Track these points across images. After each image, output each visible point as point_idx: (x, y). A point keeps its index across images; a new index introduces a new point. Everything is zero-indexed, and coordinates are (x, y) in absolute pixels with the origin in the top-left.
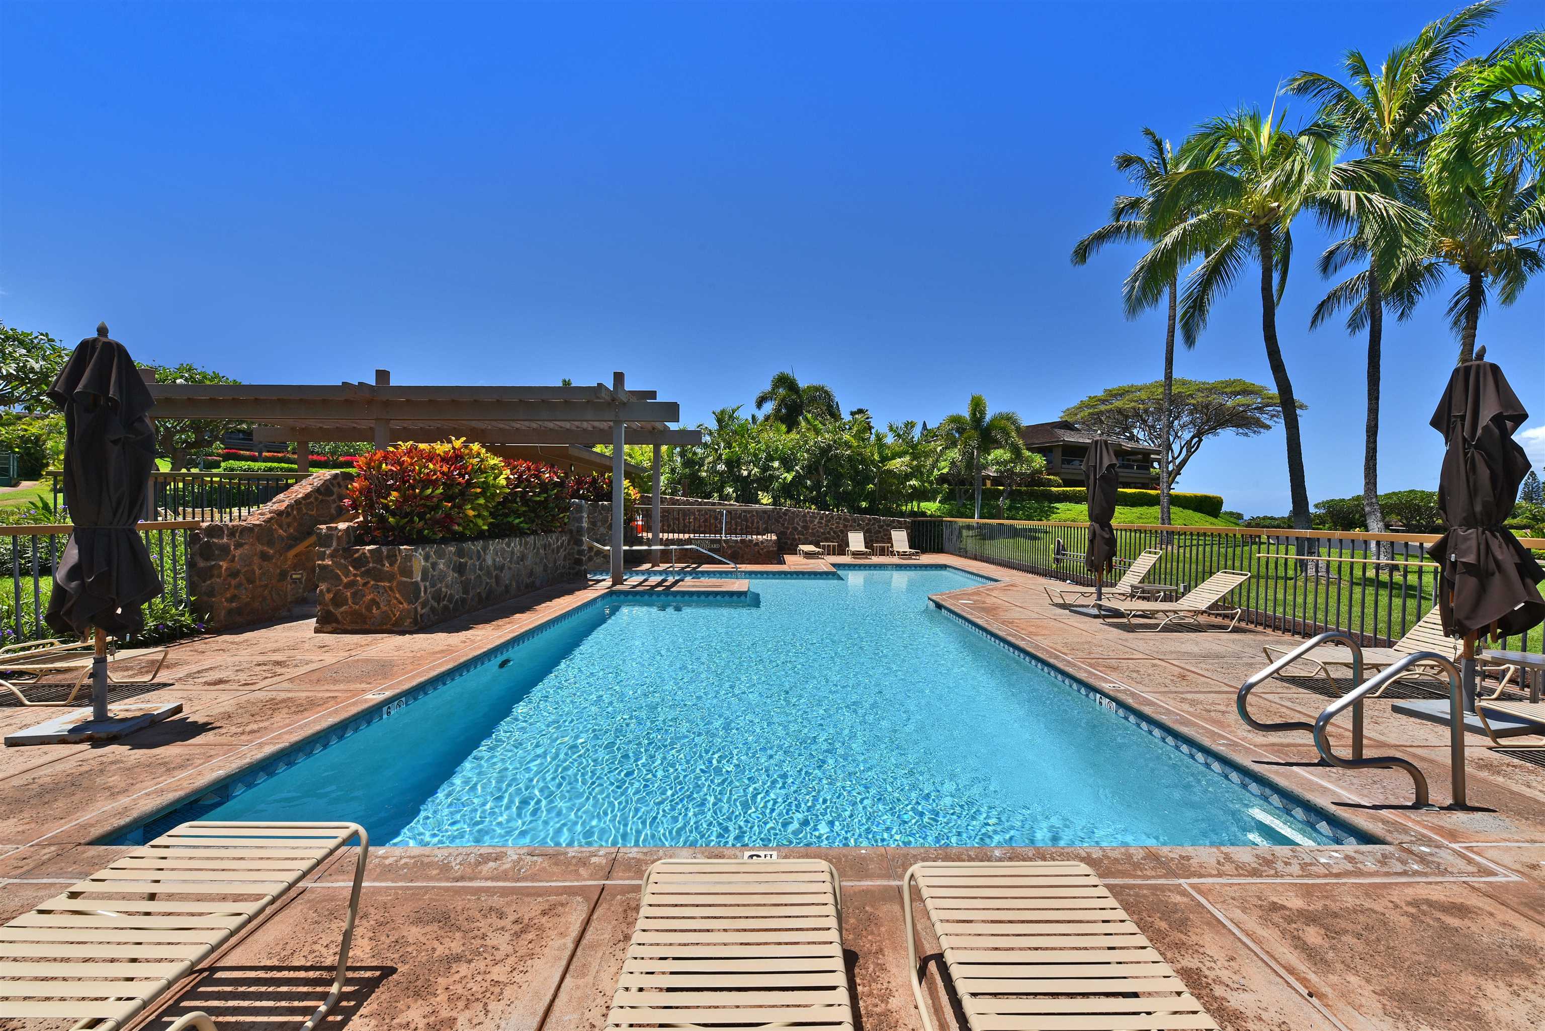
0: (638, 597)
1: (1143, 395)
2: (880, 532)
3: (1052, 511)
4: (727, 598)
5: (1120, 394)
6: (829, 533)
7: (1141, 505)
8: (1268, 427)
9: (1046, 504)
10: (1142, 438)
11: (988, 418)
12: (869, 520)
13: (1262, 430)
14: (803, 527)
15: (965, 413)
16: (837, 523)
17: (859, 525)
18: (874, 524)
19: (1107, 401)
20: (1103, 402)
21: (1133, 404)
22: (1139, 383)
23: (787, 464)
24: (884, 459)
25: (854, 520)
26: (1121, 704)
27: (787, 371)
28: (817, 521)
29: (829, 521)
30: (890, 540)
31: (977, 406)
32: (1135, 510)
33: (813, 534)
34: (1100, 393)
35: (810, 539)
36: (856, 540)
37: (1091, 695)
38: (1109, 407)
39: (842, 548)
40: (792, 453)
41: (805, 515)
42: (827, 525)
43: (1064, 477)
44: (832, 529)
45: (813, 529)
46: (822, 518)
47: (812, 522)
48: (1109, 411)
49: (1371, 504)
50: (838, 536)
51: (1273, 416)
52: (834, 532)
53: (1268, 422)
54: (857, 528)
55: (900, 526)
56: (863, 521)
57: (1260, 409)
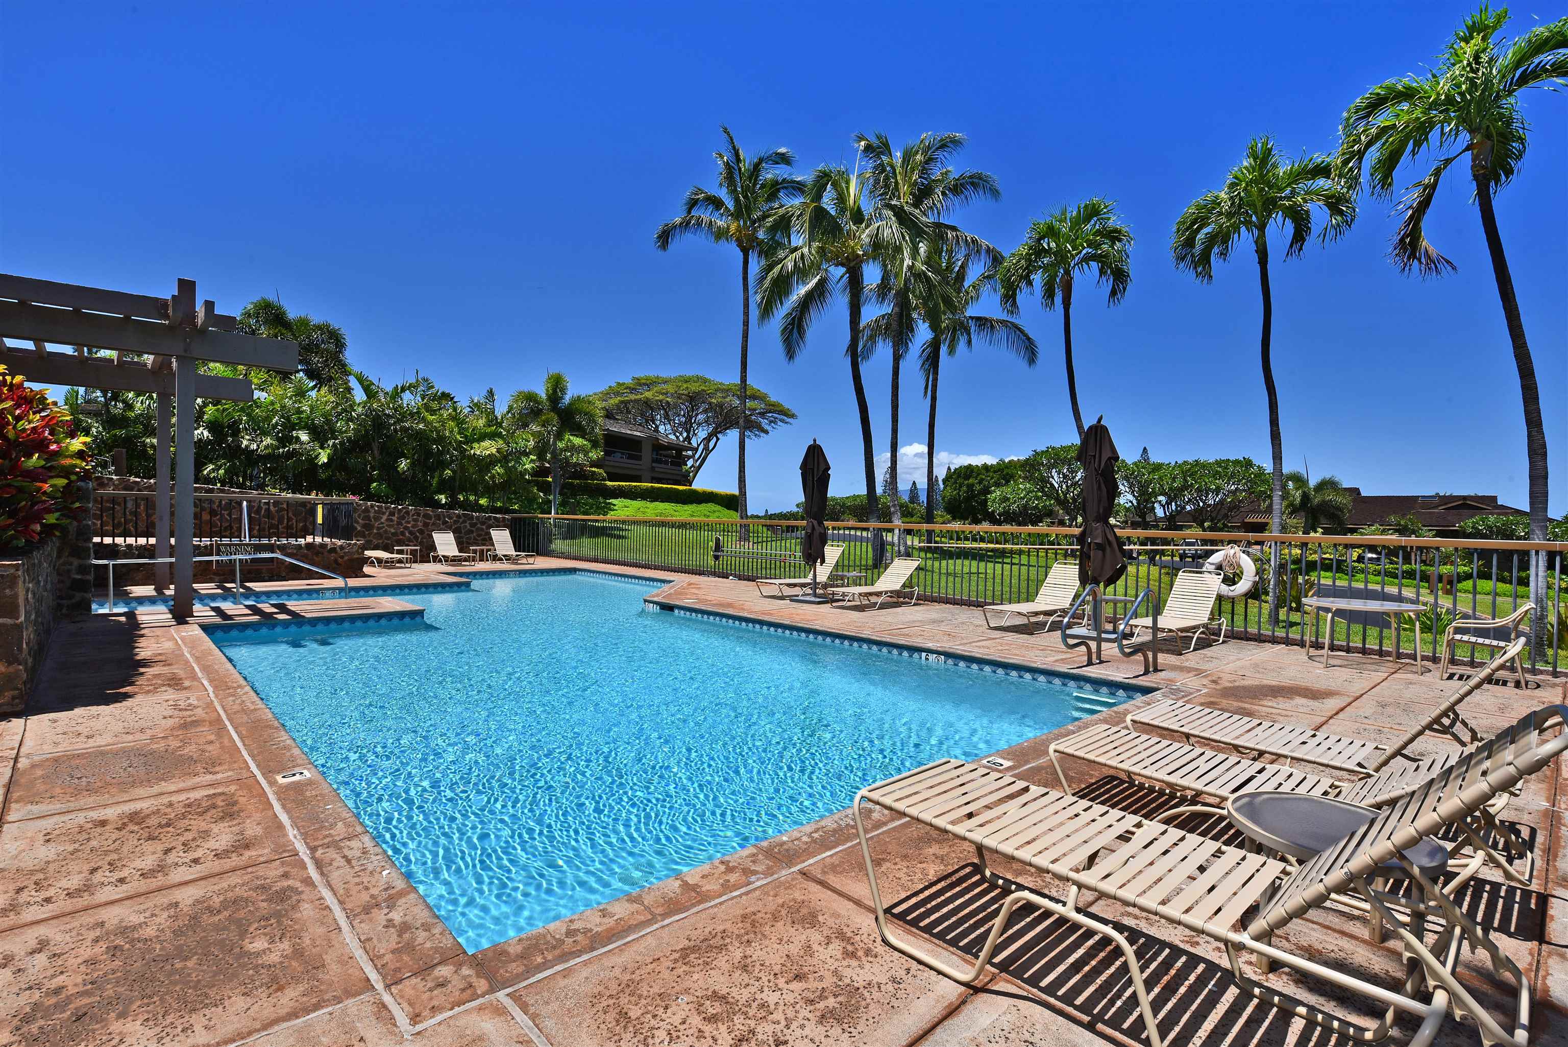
0: (249, 632)
1: (671, 388)
2: (472, 532)
3: (608, 508)
4: (395, 621)
5: (649, 384)
6: (403, 534)
7: (691, 503)
8: (767, 432)
9: (601, 500)
10: (666, 432)
11: (567, 399)
12: (459, 516)
13: (762, 434)
14: (364, 526)
15: (542, 393)
16: (414, 520)
17: (445, 523)
18: (464, 522)
19: (635, 389)
20: (632, 390)
21: (661, 397)
22: (664, 374)
23: (320, 435)
24: (469, 441)
25: (438, 517)
26: (948, 655)
27: (272, 298)
28: (385, 517)
29: (403, 518)
30: (489, 540)
31: (557, 386)
32: (686, 507)
33: (379, 536)
34: (628, 381)
35: (375, 542)
36: (445, 543)
37: (916, 655)
38: (639, 397)
39: (427, 553)
40: (328, 422)
41: (367, 510)
42: (399, 523)
43: (611, 470)
44: (406, 528)
45: (378, 529)
46: (392, 514)
47: (377, 519)
48: (636, 401)
49: (894, 506)
50: (416, 538)
51: (771, 422)
52: (410, 533)
53: (767, 427)
54: (444, 527)
55: (499, 525)
56: (450, 518)
57: (762, 414)
